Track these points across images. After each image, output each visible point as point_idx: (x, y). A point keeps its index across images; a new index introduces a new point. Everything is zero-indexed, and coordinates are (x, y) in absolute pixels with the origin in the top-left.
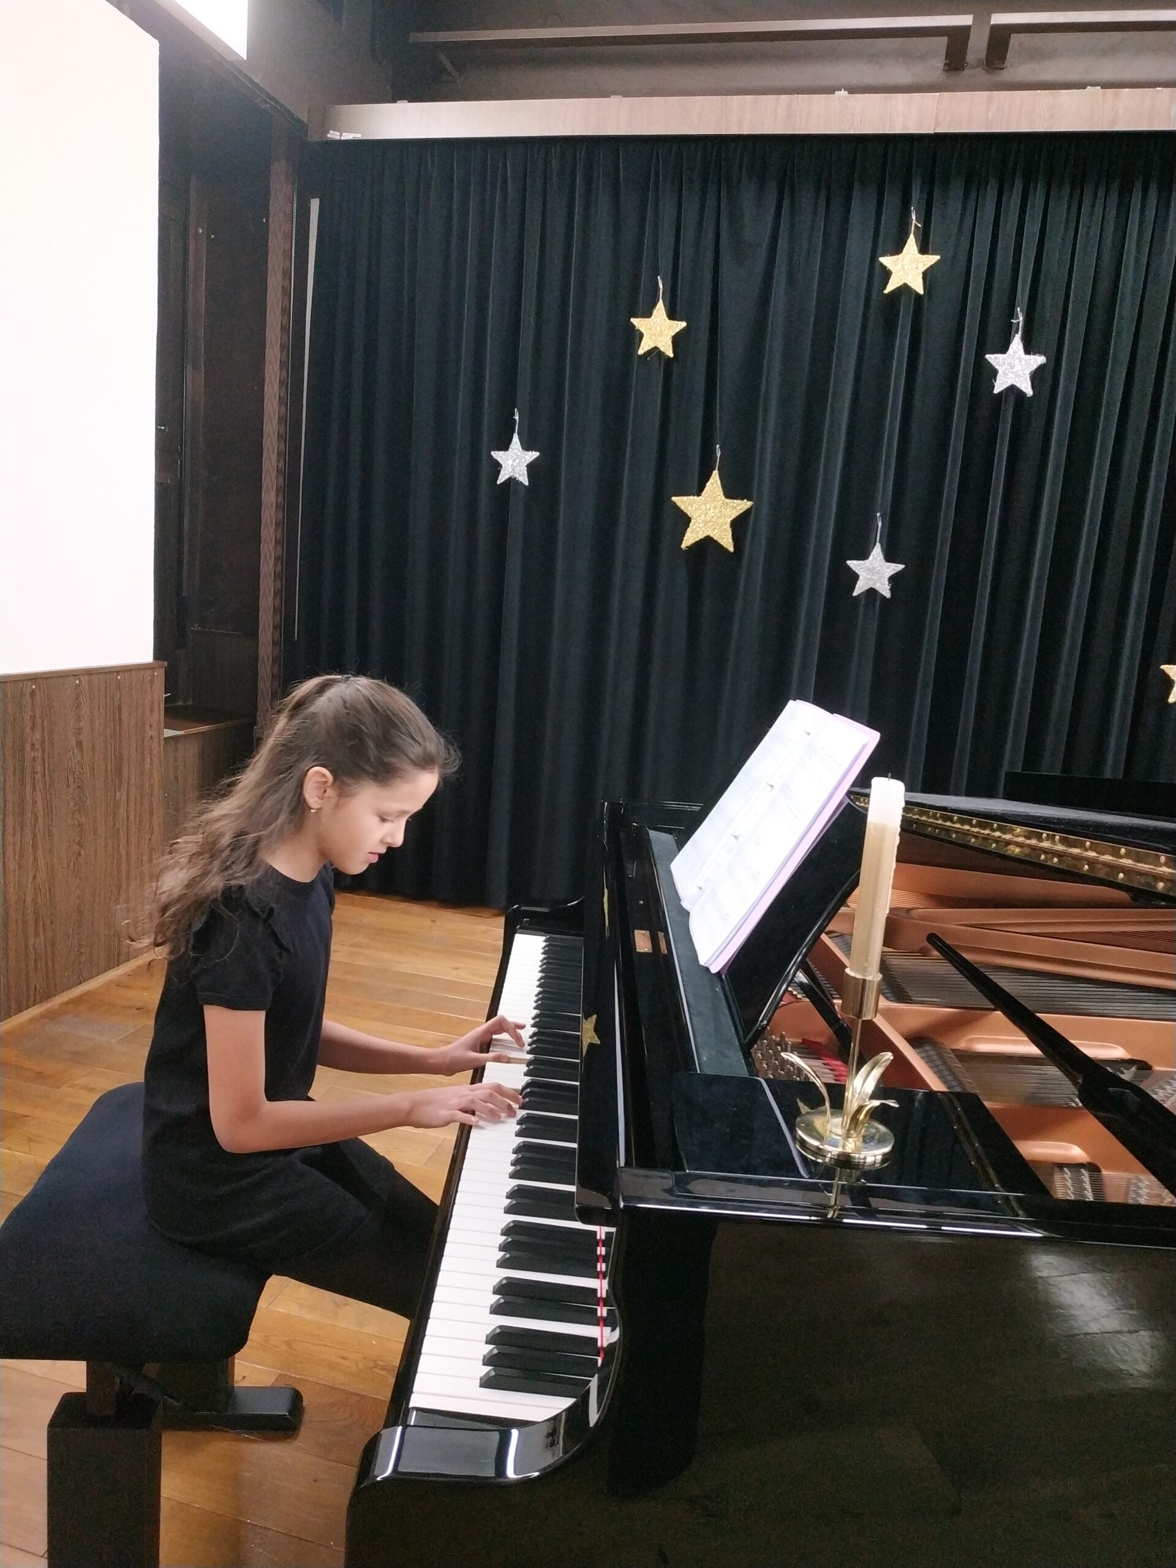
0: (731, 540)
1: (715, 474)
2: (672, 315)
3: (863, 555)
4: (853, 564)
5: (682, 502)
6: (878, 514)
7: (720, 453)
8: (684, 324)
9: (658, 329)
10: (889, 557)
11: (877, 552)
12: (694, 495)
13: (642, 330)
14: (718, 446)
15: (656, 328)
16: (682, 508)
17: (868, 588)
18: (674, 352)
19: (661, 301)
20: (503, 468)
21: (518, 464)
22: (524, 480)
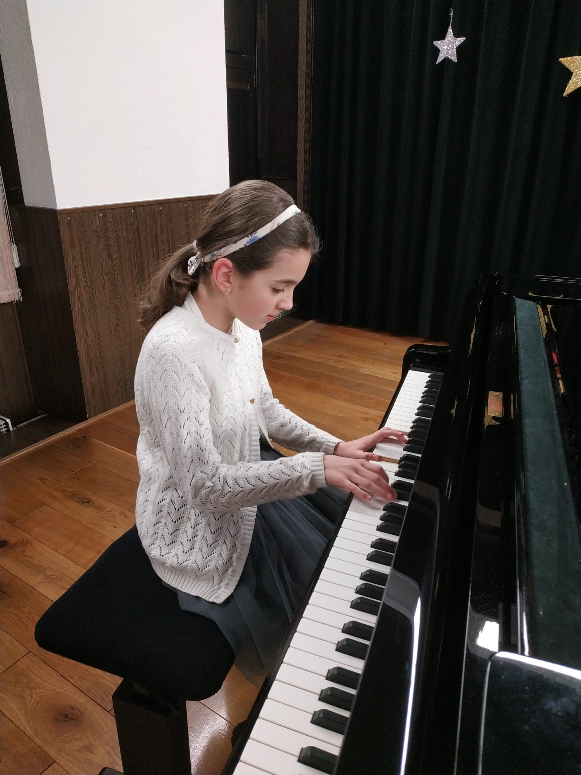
5: (567, 61)
12: (575, 57)
16: (567, 65)
20: (441, 52)
21: (451, 48)
22: (454, 58)
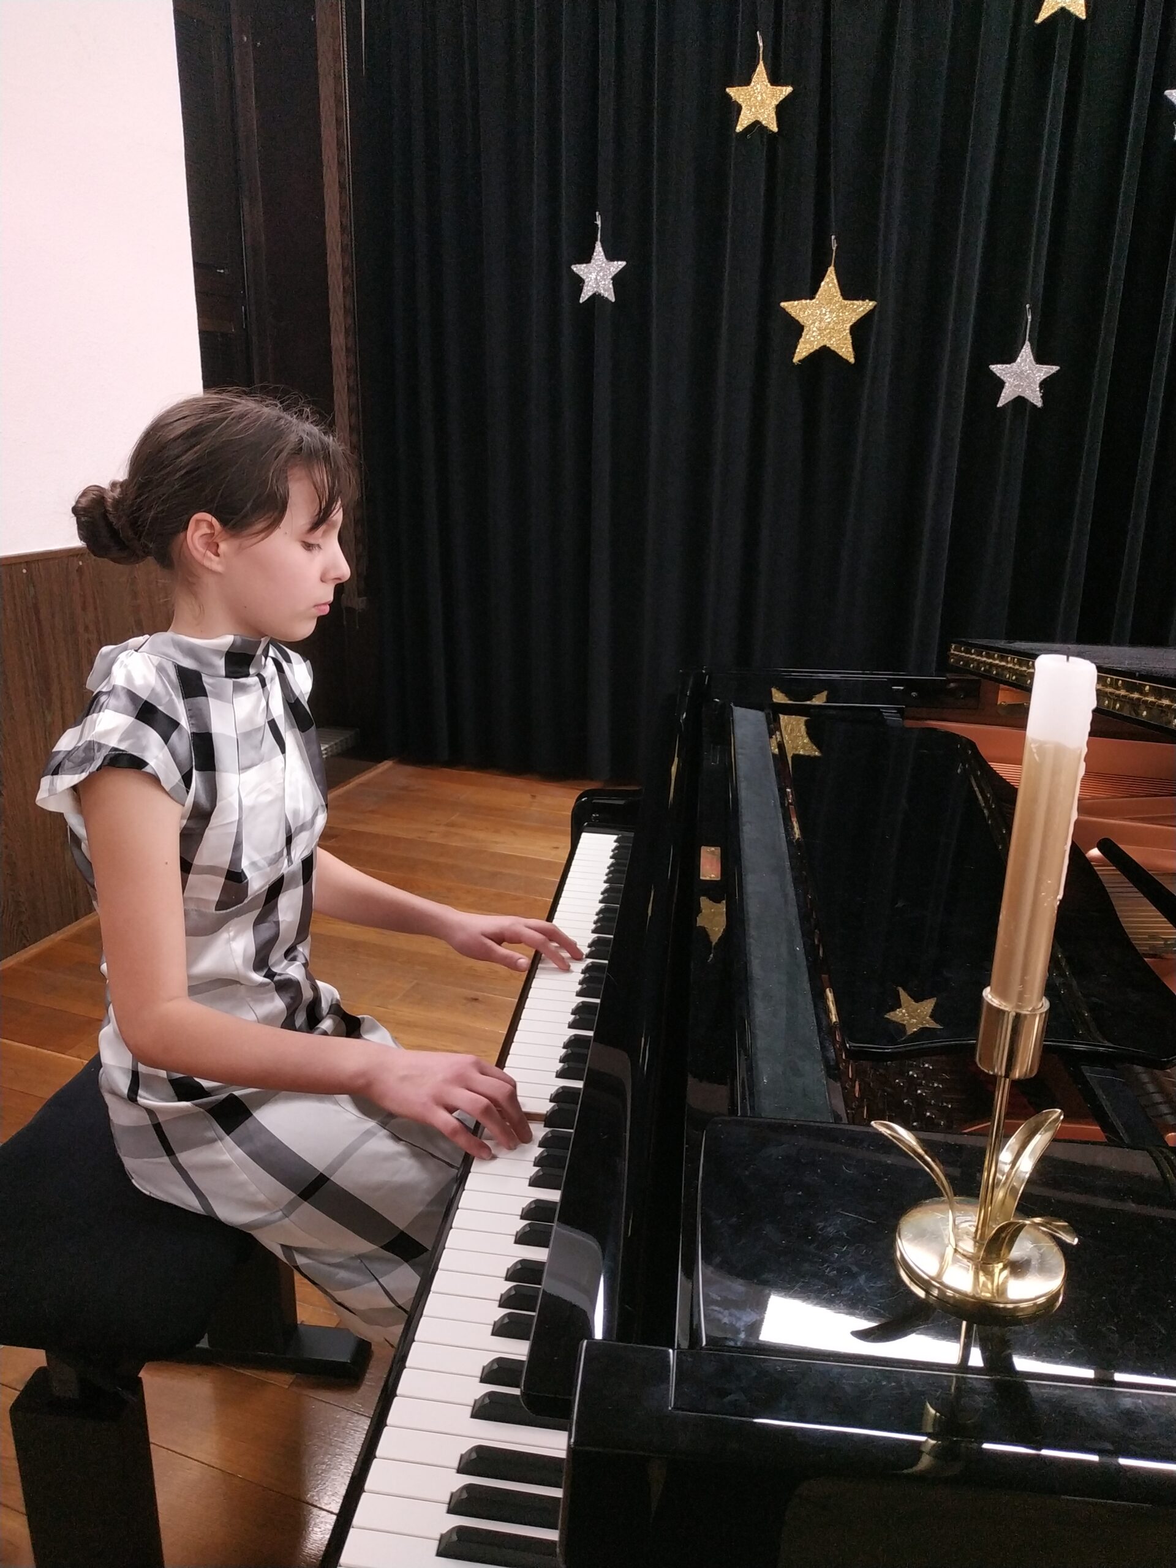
0: (851, 350)
1: (831, 269)
2: (775, 79)
3: (1009, 358)
4: (996, 368)
5: (792, 307)
6: (1028, 306)
7: (836, 245)
8: (789, 90)
9: (759, 98)
10: (1041, 358)
11: (1026, 352)
12: (806, 299)
13: (740, 101)
14: (833, 237)
15: (756, 98)
16: (793, 314)
17: (1016, 396)
18: (778, 126)
19: (761, 62)
20: (586, 284)
21: (603, 278)
22: (610, 296)
